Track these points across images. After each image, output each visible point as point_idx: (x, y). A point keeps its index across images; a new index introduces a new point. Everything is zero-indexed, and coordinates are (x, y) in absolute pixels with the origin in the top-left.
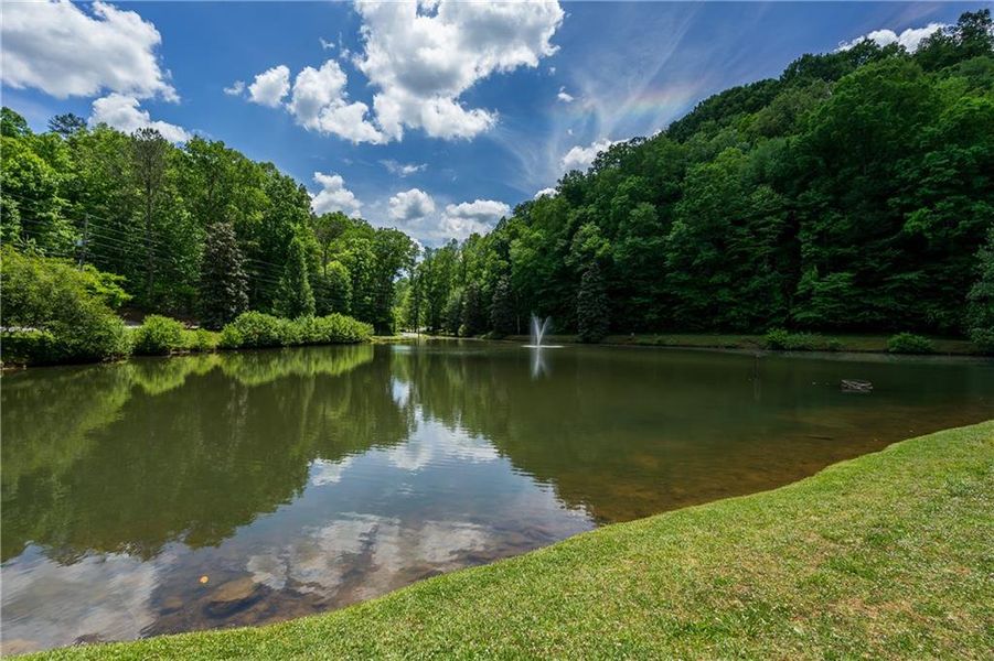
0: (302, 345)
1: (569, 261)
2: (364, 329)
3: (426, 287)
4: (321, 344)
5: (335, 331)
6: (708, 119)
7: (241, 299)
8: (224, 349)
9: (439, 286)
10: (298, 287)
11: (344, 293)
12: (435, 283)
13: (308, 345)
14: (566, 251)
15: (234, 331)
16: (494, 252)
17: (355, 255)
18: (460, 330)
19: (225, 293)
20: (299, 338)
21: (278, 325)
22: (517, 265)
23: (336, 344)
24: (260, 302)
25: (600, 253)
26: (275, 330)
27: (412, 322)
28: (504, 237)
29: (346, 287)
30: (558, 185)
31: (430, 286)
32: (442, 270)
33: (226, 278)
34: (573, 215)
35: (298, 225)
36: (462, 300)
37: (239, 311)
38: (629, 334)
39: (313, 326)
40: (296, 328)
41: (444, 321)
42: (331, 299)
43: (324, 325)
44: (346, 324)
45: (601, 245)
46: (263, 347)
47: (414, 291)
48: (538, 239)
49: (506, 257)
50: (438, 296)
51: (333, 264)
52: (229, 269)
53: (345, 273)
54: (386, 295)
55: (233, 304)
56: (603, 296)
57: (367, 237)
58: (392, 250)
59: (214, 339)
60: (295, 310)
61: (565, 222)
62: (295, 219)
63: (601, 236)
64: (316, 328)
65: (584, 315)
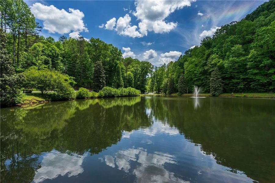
0: (120, 97)
1: (206, 68)
2: (138, 92)
3: (156, 79)
4: (126, 96)
5: (129, 92)
6: (264, 11)
7: (104, 83)
8: (99, 98)
9: (160, 79)
10: (119, 79)
11: (132, 81)
12: (159, 77)
13: (122, 96)
14: (205, 65)
15: (102, 92)
16: (179, 67)
17: (135, 69)
18: (167, 92)
19: (100, 81)
20: (119, 94)
21: (113, 90)
22: (187, 70)
23: (130, 96)
24: (109, 84)
25: (218, 64)
26: (113, 92)
27: (152, 90)
28: (182, 61)
29: (132, 79)
30: (201, 42)
31: (157, 79)
32: (161, 73)
33: (100, 77)
34: (207, 52)
35: (119, 61)
36: (167, 82)
37: (103, 87)
38: (231, 93)
39: (123, 91)
40: (119, 91)
41: (162, 89)
42: (128, 83)
43: (127, 90)
44: (133, 90)
45: (219, 62)
46: (110, 97)
47: (152, 80)
48: (194, 61)
49: (183, 68)
50: (159, 82)
51: (128, 73)
52: (100, 74)
53: (132, 75)
54: (144, 81)
55: (102, 84)
56: (220, 79)
57: (138, 64)
58: (146, 67)
59: (97, 95)
60: (118, 86)
61: (204, 54)
62: (118, 59)
63: (219, 58)
64: (124, 91)
65: (213, 87)
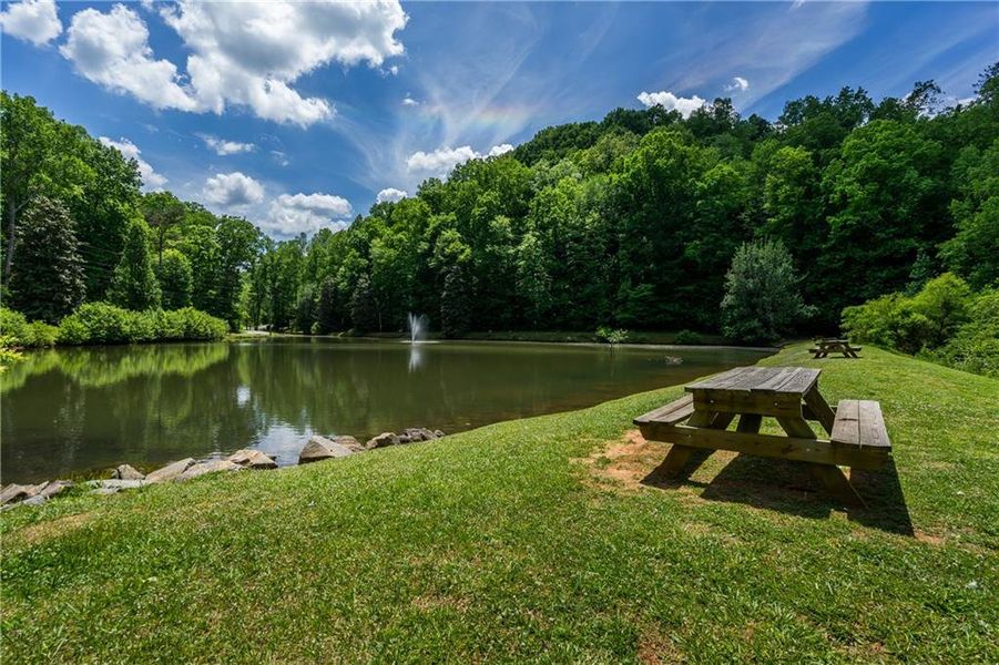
0: (155, 342)
1: (432, 264)
2: (220, 325)
3: (269, 281)
4: (174, 340)
5: (189, 327)
6: (548, 148)
7: (76, 288)
8: (66, 345)
9: (286, 282)
10: (141, 276)
11: (185, 284)
12: (280, 277)
13: (162, 341)
14: (429, 253)
15: (75, 324)
16: (354, 251)
17: (196, 243)
18: (314, 327)
19: (58, 281)
20: (151, 334)
21: (127, 319)
22: (379, 264)
23: (192, 339)
24: (95, 294)
25: (462, 257)
26: (126, 324)
27: (254, 321)
28: (362, 234)
29: (187, 279)
30: (418, 190)
31: (274, 282)
32: (288, 264)
33: (56, 261)
34: (433, 221)
35: (126, 205)
36: (314, 296)
37: (75, 302)
38: (487, 331)
39: (164, 320)
40: (148, 321)
41: (292, 318)
42: (175, 296)
43: (180, 318)
44: (200, 319)
45: (463, 251)
46: (111, 343)
47: (256, 285)
48: (401, 240)
49: (366, 255)
50: (284, 291)
51: (169, 252)
52: (62, 254)
53: (186, 263)
54: (230, 285)
55: (67, 294)
56: (465, 296)
57: (208, 224)
58: (238, 239)
59: (52, 334)
60: (137, 302)
61: (427, 226)
62: (124, 196)
63: (463, 242)
64: (169, 323)
65: (448, 315)
